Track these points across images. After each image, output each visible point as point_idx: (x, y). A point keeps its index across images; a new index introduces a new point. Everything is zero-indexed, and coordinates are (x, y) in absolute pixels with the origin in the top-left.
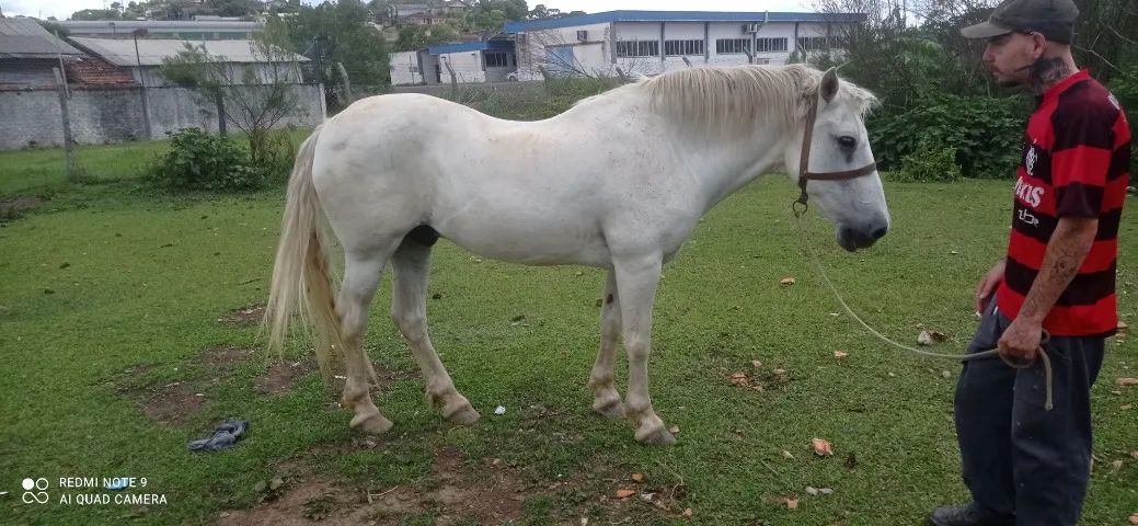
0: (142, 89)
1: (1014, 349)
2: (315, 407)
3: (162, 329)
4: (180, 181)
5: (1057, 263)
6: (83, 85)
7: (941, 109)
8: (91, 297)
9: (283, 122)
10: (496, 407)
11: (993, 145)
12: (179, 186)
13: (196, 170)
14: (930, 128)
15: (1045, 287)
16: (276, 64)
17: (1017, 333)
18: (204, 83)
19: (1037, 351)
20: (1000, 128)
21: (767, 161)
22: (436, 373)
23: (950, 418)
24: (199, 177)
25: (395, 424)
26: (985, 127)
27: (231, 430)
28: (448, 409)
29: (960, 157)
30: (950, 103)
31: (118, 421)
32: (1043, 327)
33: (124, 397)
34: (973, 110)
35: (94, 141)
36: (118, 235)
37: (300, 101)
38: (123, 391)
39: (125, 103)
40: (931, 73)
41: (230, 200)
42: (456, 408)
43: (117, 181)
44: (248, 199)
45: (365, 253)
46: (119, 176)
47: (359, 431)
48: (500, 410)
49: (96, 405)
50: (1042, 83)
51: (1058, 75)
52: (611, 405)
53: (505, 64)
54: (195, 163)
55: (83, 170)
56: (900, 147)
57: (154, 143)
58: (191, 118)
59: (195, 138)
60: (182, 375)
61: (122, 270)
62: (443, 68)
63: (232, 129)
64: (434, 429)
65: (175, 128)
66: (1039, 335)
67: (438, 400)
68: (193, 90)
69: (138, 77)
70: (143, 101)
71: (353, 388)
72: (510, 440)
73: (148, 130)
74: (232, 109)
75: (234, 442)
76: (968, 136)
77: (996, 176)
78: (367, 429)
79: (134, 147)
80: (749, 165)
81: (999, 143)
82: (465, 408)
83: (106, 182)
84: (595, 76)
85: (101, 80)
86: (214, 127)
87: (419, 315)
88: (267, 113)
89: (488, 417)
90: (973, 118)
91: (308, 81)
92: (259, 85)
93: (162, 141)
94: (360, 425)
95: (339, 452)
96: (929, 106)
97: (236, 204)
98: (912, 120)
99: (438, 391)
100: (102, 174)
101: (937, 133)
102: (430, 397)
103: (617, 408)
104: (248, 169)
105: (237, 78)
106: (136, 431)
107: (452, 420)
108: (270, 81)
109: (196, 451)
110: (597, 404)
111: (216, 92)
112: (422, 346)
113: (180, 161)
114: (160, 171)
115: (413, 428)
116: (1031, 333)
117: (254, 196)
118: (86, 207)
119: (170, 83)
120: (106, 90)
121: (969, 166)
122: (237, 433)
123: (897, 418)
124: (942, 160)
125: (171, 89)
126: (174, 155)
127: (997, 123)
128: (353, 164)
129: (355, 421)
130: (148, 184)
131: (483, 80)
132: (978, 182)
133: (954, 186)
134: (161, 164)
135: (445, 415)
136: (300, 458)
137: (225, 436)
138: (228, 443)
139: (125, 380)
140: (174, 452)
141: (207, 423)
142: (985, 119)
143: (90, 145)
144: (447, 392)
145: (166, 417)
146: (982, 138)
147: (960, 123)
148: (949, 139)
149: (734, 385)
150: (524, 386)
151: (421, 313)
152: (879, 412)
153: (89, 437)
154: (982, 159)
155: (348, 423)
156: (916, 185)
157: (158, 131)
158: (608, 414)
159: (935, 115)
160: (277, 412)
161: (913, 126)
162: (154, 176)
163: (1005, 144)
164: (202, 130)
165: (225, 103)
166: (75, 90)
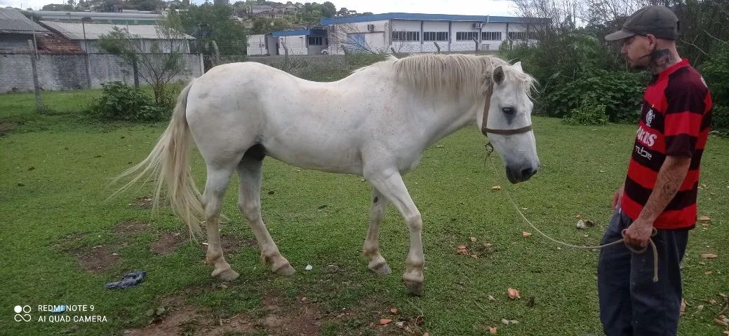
0: (86, 55)
1: (635, 240)
2: (189, 263)
3: (92, 209)
4: (109, 115)
5: (664, 186)
6: (47, 51)
7: (596, 79)
8: (48, 189)
9: (176, 78)
10: (306, 265)
11: (630, 103)
12: (108, 118)
13: (119, 108)
14: (589, 92)
15: (656, 201)
16: (172, 41)
17: (637, 229)
18: (125, 51)
19: (649, 240)
20: (633, 93)
21: (466, 117)
22: (266, 242)
23: (596, 278)
24: (121, 112)
25: (241, 275)
26: (625, 92)
27: (134, 277)
28: (275, 266)
29: (608, 111)
30: (602, 75)
31: (62, 270)
32: (654, 226)
33: (66, 254)
34: (616, 80)
35: (54, 89)
36: (67, 149)
37: (187, 65)
38: (66, 251)
39: (74, 64)
40: (591, 56)
41: (141, 127)
42: (280, 266)
43: (69, 113)
44: (152, 126)
45: (220, 164)
46: (70, 110)
47: (217, 279)
48: (309, 267)
49: (48, 259)
50: (657, 65)
51: (667, 60)
52: (380, 266)
53: (321, 44)
54: (118, 104)
55: (47, 106)
56: (570, 104)
57: (93, 90)
58: (117, 75)
59: (118, 88)
60: (104, 240)
61: (68, 172)
62: (281, 45)
63: (142, 82)
64: (266, 278)
65: (106, 81)
66: (651, 230)
67: (268, 260)
68: (118, 56)
69: (83, 47)
70: (86, 63)
71: (213, 252)
72: (314, 286)
73: (89, 82)
74: (143, 70)
75: (136, 285)
76: (613, 98)
77: (631, 122)
78: (223, 277)
79: (80, 93)
80: (455, 119)
81: (633, 102)
82: (286, 266)
83: (59, 114)
84: (377, 53)
85: (59, 48)
86: (131, 82)
87: (256, 204)
88: (165, 72)
89: (301, 272)
90: (616, 85)
91: (193, 52)
92: (161, 54)
93: (98, 90)
94: (218, 276)
95: (203, 291)
96: (589, 77)
97: (143, 129)
98: (577, 86)
99: (268, 254)
100: (58, 109)
101: (593, 95)
102: (264, 259)
103: (384, 267)
104: (153, 108)
105: (147, 48)
106: (73, 276)
107: (278, 273)
108: (169, 51)
109: (110, 289)
110: (371, 265)
111: (132, 58)
112: (257, 224)
113: (109, 103)
114: (96, 108)
115: (252, 277)
116: (646, 229)
117: (156, 125)
118: (47, 129)
119: (103, 51)
120: (63, 54)
121: (613, 116)
122: (138, 278)
123: (562, 277)
124: (597, 112)
125: (104, 55)
126: (105, 99)
127: (632, 90)
128: (212, 106)
129: (215, 273)
130: (88, 116)
131: (306, 53)
132: (619, 125)
133: (604, 128)
134: (97, 104)
135: (274, 270)
136: (178, 294)
137: (131, 280)
138: (131, 284)
139: (67, 243)
140: (96, 289)
141: (119, 272)
142: (624, 86)
143: (52, 91)
144: (274, 255)
145: (93, 268)
146: (622, 99)
147: (609, 89)
148: (601, 99)
149: (459, 254)
150: (325, 252)
151: (257, 203)
152: (551, 273)
153: (42, 279)
154: (623, 112)
155: (210, 274)
156: (580, 127)
157: (96, 83)
158: (377, 272)
159: (592, 84)
160: (164, 266)
161: (579, 90)
162: (92, 111)
163: (636, 103)
164: (123, 83)
165: (138, 65)
166: (43, 54)
